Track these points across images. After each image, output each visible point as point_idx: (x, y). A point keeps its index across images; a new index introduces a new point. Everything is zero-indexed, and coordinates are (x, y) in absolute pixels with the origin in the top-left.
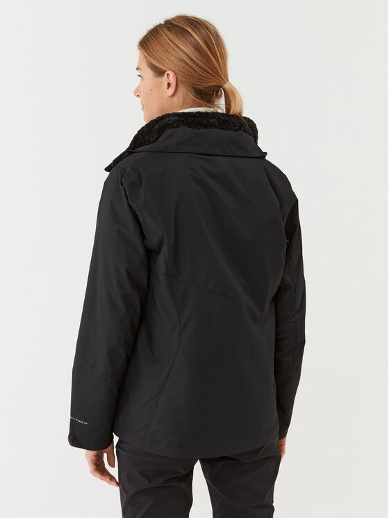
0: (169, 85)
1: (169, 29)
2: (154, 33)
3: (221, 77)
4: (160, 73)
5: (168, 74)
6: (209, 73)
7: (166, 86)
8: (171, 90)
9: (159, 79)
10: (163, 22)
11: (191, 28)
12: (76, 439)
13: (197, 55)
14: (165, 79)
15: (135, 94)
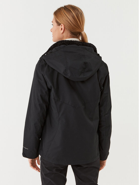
0: (62, 29)
1: (65, 9)
2: (60, 10)
3: (81, 29)
4: (59, 24)
5: (62, 25)
6: (76, 27)
7: (61, 29)
8: (62, 31)
9: (59, 26)
10: (63, 6)
11: (72, 10)
12: (25, 154)
13: (73, 20)
14: (60, 27)
15: (51, 31)
